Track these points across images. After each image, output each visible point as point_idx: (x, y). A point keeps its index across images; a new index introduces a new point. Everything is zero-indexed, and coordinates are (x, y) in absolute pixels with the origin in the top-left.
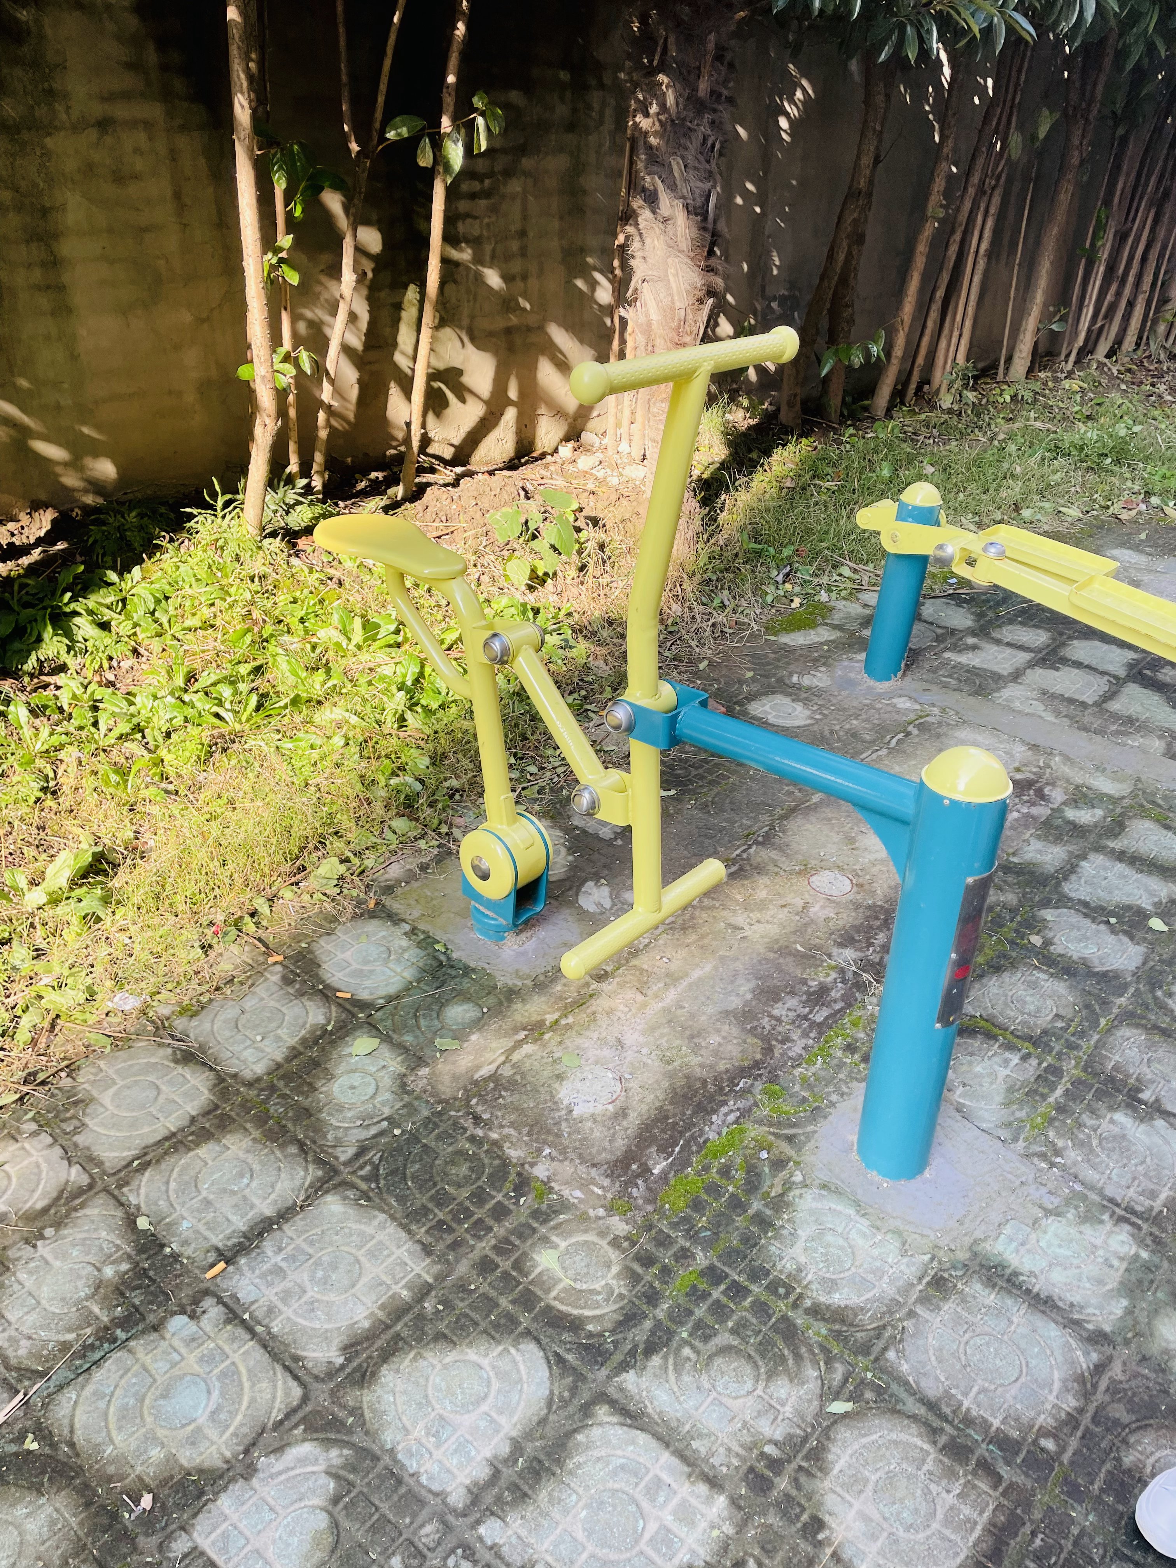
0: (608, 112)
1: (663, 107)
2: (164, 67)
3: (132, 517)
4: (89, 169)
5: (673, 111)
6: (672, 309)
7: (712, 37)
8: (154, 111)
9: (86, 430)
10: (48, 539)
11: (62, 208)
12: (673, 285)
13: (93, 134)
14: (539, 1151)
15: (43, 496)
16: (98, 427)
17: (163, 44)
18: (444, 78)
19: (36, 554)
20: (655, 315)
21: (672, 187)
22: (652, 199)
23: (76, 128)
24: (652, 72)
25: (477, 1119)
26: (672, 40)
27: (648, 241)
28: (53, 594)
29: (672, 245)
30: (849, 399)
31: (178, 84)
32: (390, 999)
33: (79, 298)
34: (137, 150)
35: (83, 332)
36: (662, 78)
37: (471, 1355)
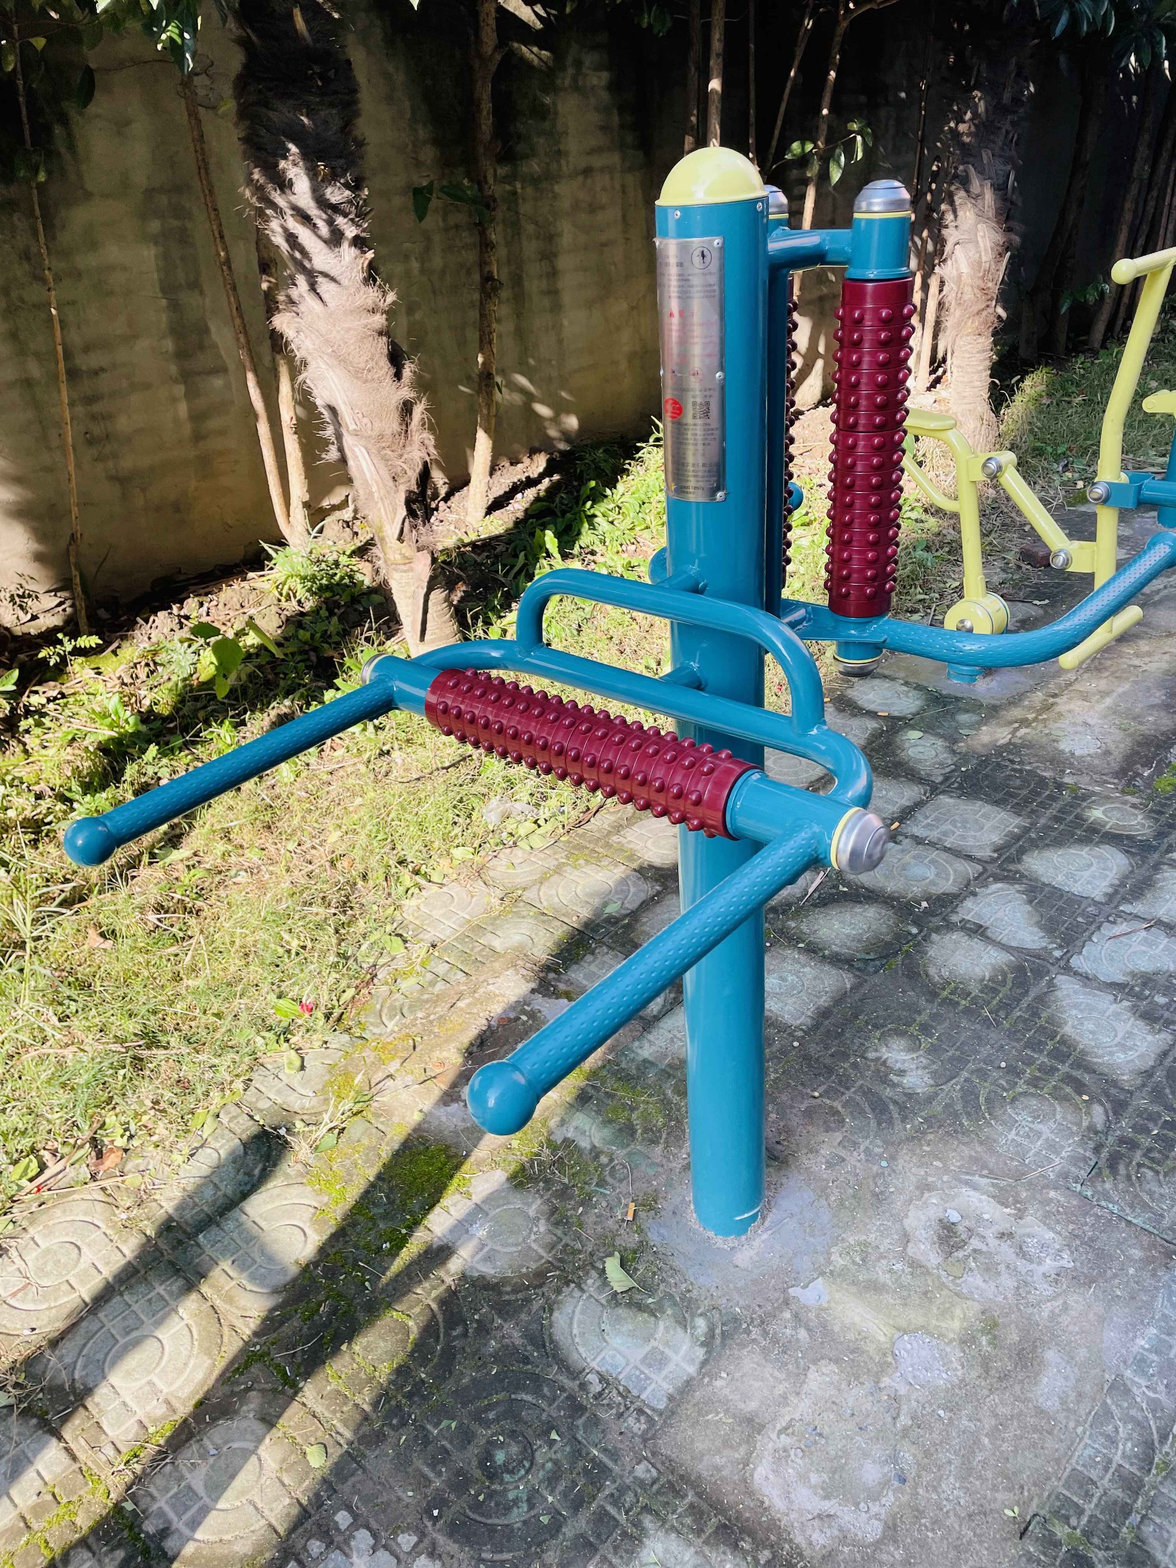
0: (891, 123)
1: (975, 115)
2: (622, 127)
3: (600, 453)
4: (576, 206)
5: (983, 116)
6: (980, 263)
7: (1014, 61)
8: (614, 158)
9: (563, 394)
10: (548, 472)
11: (560, 235)
12: (981, 244)
13: (580, 178)
14: (1063, 771)
15: (537, 444)
16: (570, 392)
17: (621, 109)
18: (820, 110)
19: (546, 482)
20: (965, 268)
21: (981, 172)
22: (965, 183)
23: (572, 176)
24: (969, 89)
25: (1012, 762)
26: (984, 66)
27: (960, 213)
28: (577, 503)
29: (980, 215)
30: (1072, 335)
31: (629, 139)
32: (914, 715)
33: (567, 298)
34: (604, 189)
35: (566, 322)
36: (977, 93)
37: (1072, 851)
